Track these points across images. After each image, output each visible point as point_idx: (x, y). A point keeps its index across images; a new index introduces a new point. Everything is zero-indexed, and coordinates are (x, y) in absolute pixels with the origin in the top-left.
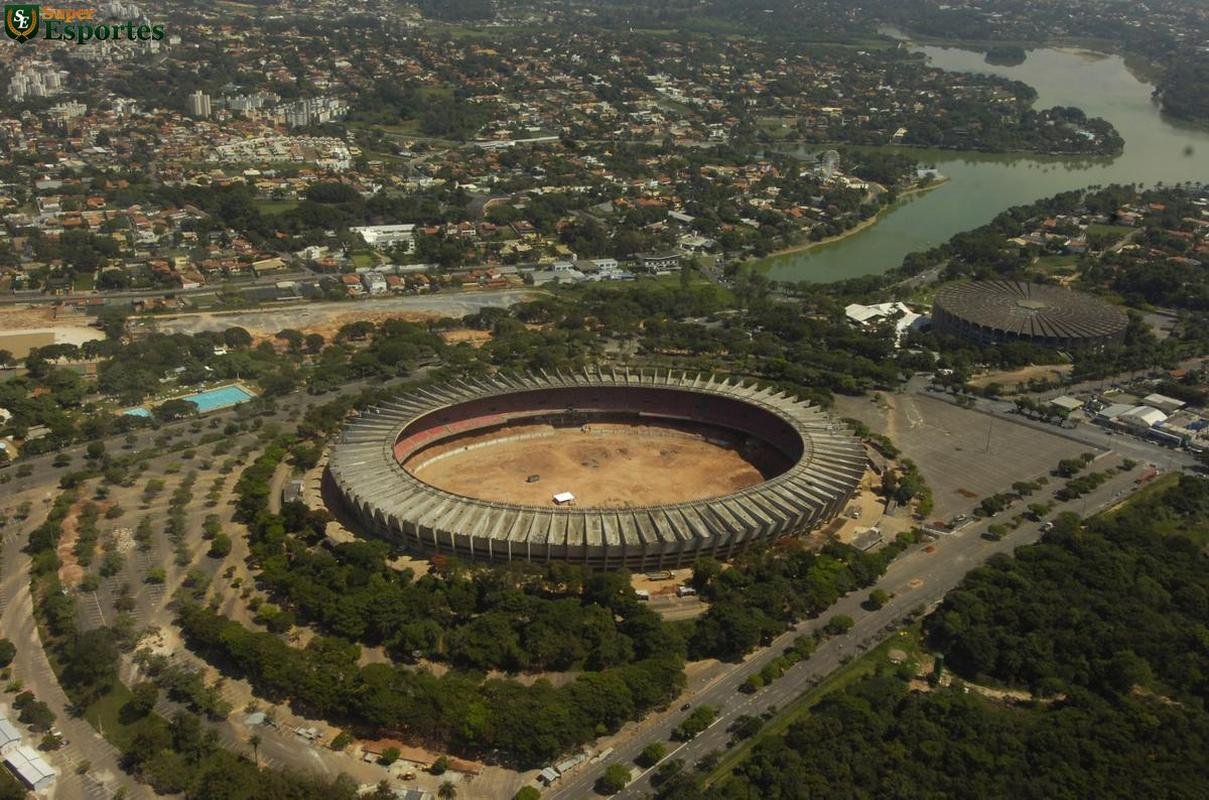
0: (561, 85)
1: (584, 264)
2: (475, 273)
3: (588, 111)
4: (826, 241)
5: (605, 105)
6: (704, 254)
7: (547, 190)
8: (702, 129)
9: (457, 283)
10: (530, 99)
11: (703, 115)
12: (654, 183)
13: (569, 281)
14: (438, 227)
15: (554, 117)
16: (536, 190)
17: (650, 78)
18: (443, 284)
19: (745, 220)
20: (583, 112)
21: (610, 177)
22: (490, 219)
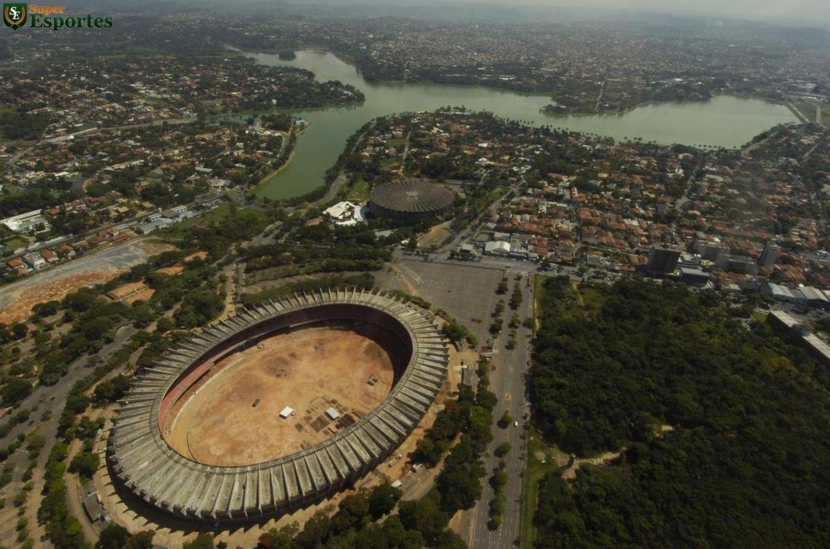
0: (83, 96)
1: (166, 212)
2: (100, 234)
3: (108, 110)
4: (281, 169)
5: (116, 105)
6: (228, 189)
7: (116, 166)
8: (176, 112)
9: (93, 245)
10: (68, 107)
11: (174, 104)
12: (176, 152)
13: (165, 226)
14: (58, 207)
15: (89, 116)
16: (109, 168)
17: (133, 85)
18: (85, 249)
19: (237, 165)
20: (104, 110)
21: (148, 152)
22: (89, 194)
